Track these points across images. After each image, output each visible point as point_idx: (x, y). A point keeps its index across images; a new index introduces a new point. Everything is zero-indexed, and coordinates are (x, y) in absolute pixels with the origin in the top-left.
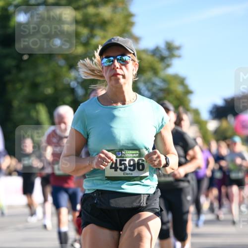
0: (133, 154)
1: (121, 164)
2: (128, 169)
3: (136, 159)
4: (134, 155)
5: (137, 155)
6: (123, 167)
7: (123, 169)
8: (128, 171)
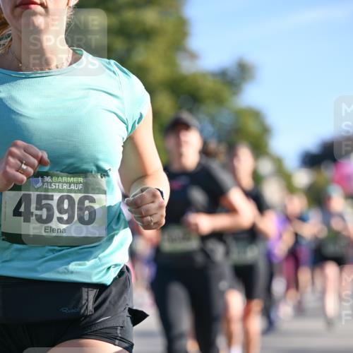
0: (70, 184)
1: (39, 207)
2: (55, 219)
3: (77, 197)
4: (73, 187)
5: (80, 186)
6: (44, 213)
7: (44, 217)
8: (54, 224)
